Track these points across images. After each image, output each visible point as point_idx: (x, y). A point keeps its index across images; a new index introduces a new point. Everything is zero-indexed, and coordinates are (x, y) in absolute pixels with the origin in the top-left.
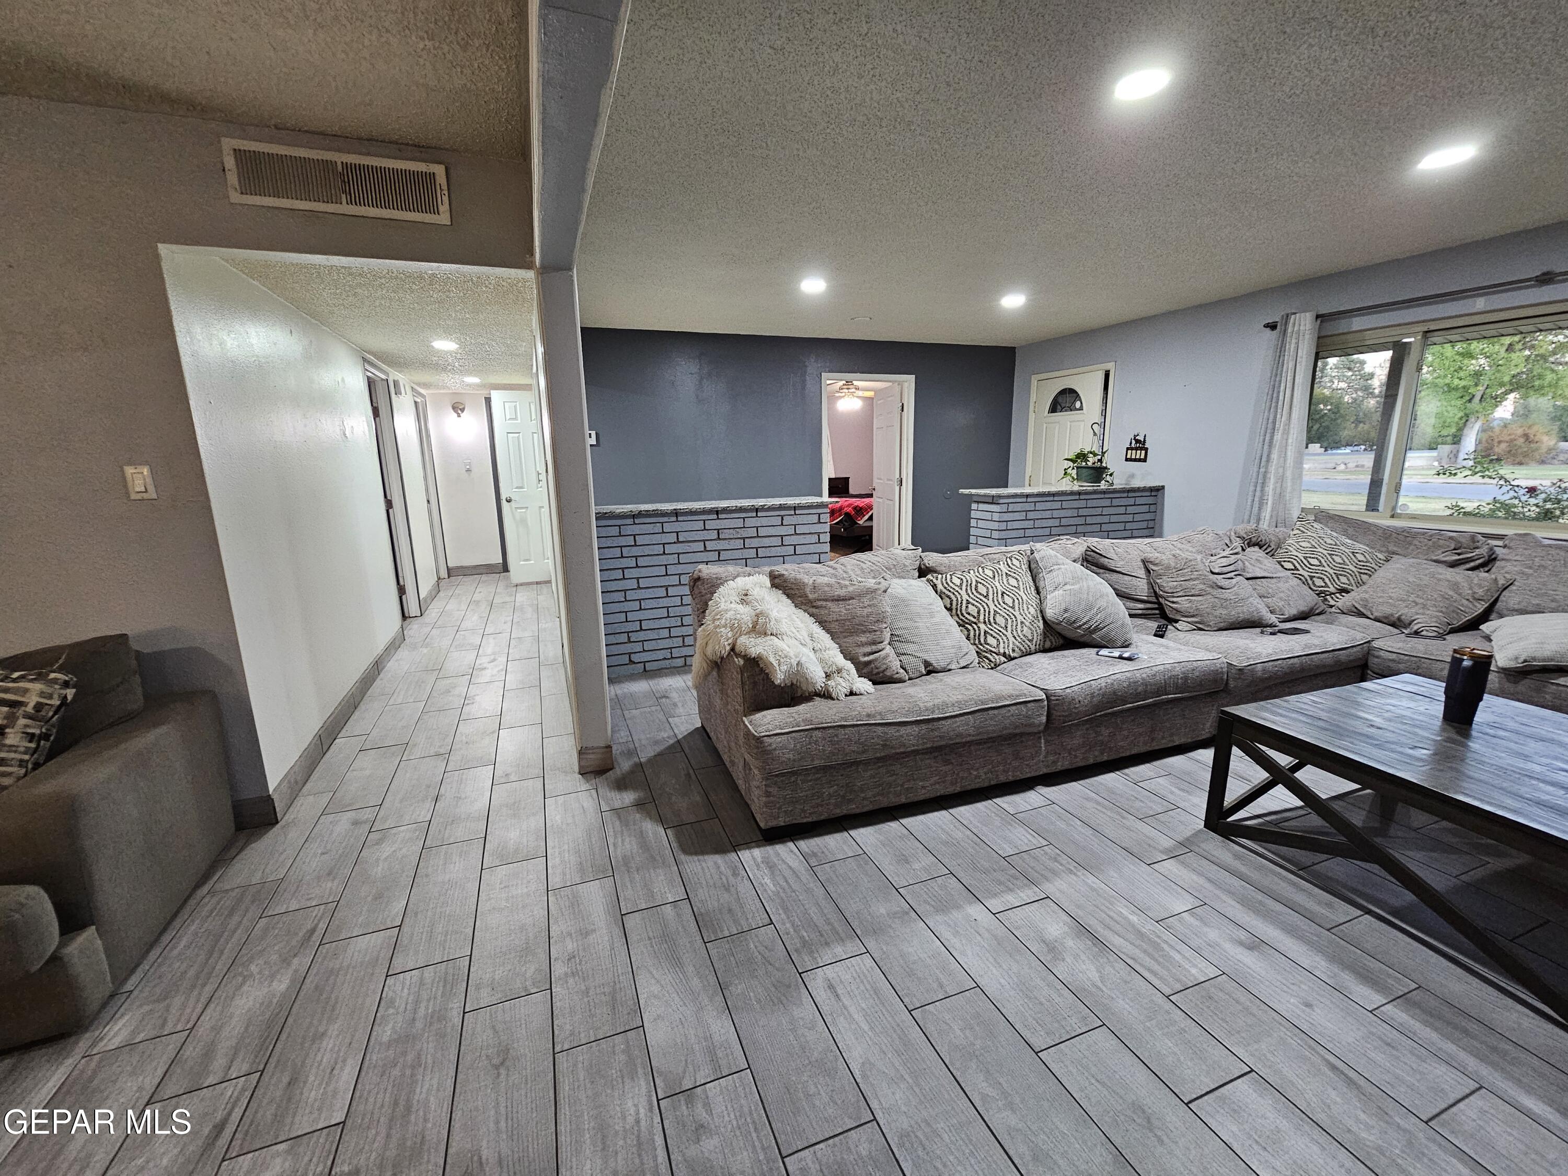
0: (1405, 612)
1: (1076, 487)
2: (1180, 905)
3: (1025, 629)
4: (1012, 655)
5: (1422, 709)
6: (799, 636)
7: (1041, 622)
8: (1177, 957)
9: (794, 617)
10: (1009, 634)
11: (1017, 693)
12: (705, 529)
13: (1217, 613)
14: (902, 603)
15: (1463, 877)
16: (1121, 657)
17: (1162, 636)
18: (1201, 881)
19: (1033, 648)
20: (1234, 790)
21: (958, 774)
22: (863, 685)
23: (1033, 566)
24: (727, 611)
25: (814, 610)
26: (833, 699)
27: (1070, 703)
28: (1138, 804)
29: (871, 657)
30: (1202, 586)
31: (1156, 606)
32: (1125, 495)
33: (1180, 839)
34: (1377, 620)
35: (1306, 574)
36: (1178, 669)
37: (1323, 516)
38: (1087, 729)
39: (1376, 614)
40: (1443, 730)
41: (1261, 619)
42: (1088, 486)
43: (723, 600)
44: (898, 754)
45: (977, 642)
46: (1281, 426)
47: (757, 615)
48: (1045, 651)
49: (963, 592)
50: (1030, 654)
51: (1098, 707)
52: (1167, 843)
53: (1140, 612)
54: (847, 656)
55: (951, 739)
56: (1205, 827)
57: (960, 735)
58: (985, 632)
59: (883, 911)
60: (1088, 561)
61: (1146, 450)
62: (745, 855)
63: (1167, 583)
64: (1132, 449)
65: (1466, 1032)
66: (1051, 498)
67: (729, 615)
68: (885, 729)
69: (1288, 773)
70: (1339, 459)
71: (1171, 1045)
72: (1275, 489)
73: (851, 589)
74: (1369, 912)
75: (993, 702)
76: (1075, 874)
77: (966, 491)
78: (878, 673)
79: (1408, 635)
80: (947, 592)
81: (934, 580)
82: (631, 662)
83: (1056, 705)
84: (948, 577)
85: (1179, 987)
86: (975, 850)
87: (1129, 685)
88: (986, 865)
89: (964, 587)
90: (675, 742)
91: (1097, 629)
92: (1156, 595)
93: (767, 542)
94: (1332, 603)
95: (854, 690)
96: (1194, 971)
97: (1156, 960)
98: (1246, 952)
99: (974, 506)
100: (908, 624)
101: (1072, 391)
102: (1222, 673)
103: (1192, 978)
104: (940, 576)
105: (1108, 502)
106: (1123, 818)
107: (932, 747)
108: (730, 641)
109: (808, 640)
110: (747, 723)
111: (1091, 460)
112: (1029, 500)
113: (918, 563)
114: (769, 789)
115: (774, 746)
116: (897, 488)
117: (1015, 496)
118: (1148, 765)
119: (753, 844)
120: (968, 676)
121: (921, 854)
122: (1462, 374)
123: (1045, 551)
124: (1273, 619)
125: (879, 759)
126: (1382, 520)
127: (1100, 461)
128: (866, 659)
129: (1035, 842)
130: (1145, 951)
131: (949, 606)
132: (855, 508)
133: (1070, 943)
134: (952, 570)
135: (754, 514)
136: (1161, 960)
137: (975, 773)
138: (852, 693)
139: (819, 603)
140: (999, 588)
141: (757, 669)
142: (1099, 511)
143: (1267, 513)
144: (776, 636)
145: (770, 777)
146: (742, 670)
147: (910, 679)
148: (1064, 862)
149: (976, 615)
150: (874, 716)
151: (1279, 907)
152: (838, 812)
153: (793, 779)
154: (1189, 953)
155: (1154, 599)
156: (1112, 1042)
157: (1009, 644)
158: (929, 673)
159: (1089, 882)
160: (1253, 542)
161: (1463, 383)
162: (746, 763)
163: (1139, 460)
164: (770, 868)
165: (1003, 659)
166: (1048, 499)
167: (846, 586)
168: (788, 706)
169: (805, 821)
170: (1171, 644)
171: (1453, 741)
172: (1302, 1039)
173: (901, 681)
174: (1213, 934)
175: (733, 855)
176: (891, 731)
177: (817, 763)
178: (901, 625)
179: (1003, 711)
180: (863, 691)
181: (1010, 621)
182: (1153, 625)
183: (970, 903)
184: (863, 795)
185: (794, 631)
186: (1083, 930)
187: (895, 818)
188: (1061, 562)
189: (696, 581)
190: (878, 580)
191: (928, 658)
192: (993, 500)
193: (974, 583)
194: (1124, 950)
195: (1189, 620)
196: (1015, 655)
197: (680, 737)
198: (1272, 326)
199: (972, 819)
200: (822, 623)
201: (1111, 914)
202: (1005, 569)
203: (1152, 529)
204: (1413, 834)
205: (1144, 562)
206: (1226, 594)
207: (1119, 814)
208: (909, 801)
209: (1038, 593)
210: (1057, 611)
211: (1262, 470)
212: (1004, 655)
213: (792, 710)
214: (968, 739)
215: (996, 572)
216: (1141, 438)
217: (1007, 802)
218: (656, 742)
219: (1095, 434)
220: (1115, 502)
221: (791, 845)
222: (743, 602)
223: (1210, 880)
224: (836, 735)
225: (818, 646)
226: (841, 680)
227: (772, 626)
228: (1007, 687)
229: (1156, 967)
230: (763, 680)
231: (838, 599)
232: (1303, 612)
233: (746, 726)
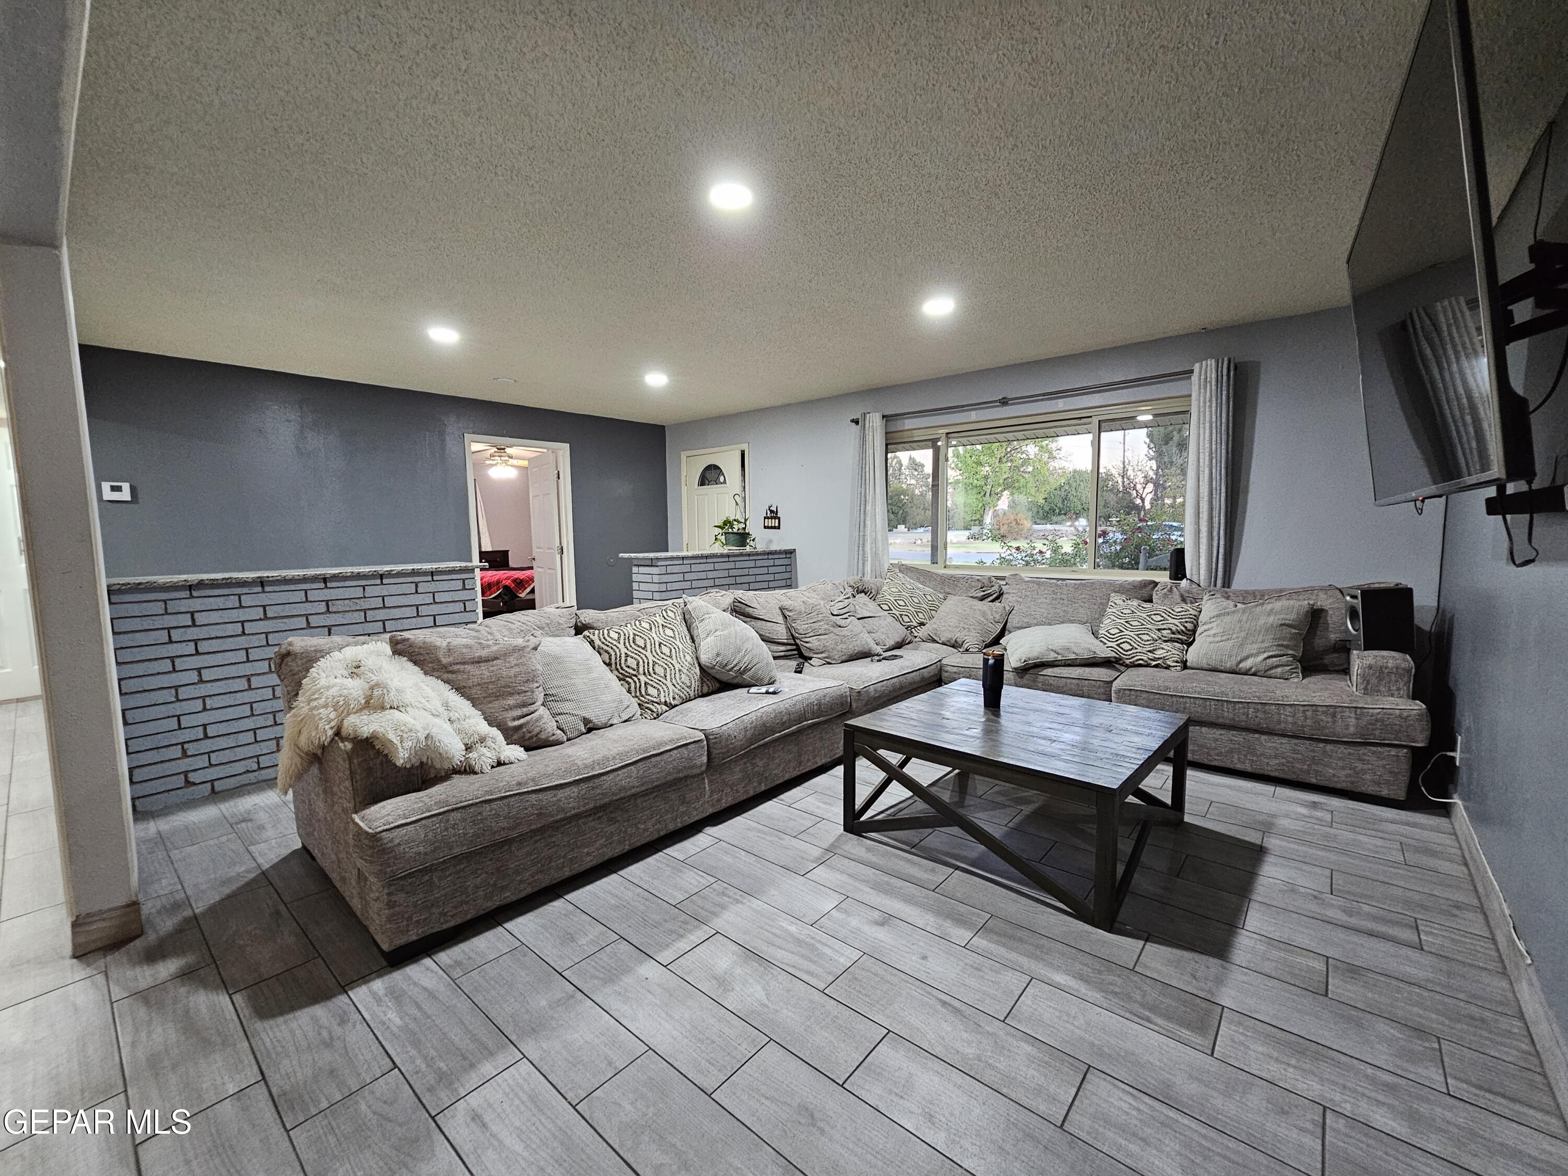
0: (959, 636)
1: (725, 550)
2: (828, 903)
3: (683, 676)
4: (673, 703)
5: (972, 701)
6: (428, 706)
7: (698, 668)
8: (828, 951)
9: (423, 685)
10: (668, 683)
11: (678, 737)
12: (307, 601)
13: (839, 648)
14: (555, 661)
15: (1011, 825)
16: (767, 693)
17: (800, 672)
18: (844, 878)
19: (692, 694)
20: (862, 794)
21: (626, 832)
22: (515, 752)
23: (687, 617)
24: (328, 688)
25: (450, 676)
26: (475, 773)
27: (727, 740)
28: (791, 824)
29: (522, 721)
30: (826, 626)
31: (794, 647)
32: (766, 557)
33: (826, 846)
34: (943, 644)
35: (897, 613)
36: (813, 698)
37: (906, 569)
38: (745, 763)
39: (943, 639)
40: (985, 713)
41: (870, 650)
42: (735, 549)
43: (324, 675)
44: (557, 821)
45: (638, 694)
46: (870, 498)
47: (372, 688)
48: (703, 695)
49: (621, 646)
50: (690, 700)
51: (751, 741)
52: (816, 852)
53: (782, 654)
54: (491, 721)
55: (614, 794)
56: (846, 829)
57: (623, 789)
58: (646, 683)
59: (544, 1003)
60: (736, 612)
61: (779, 518)
62: (360, 994)
63: (801, 626)
64: (768, 518)
65: (1021, 940)
66: (705, 561)
67: (333, 691)
68: (540, 796)
69: (899, 770)
70: (917, 536)
71: (827, 1035)
72: (872, 548)
73: (495, 648)
74: (957, 868)
75: (654, 749)
76: (741, 902)
77: (626, 555)
78: (531, 738)
79: (962, 653)
80: (605, 647)
81: (591, 636)
82: (188, 783)
83: (716, 743)
84: (606, 632)
85: (831, 979)
86: (646, 906)
87: (776, 716)
88: (657, 917)
89: (622, 641)
90: (260, 874)
91: (746, 670)
92: (794, 638)
93: (397, 613)
94: (916, 634)
95: (502, 758)
96: (842, 960)
97: (811, 961)
98: (879, 928)
99: (635, 569)
100: (563, 682)
101: (716, 467)
102: (846, 696)
103: (841, 967)
104: (597, 632)
105: (752, 564)
106: (781, 839)
107: (595, 808)
108: (333, 724)
109: (441, 709)
110: (357, 820)
111: (736, 526)
112: (685, 562)
113: (574, 621)
114: (394, 898)
115: (397, 841)
116: (558, 557)
117: (672, 558)
118: (798, 788)
119: (373, 975)
120: (630, 727)
121: (588, 927)
122: (978, 476)
123: (697, 603)
124: (878, 649)
125: (534, 832)
126: (939, 570)
127: (744, 529)
128: (517, 723)
129: (704, 881)
130: (803, 956)
131: (608, 661)
132: (515, 581)
133: (738, 971)
134: (610, 625)
135: (378, 582)
136: (816, 959)
137: (643, 826)
138: (500, 764)
139: (456, 667)
140: (656, 639)
141: (372, 753)
142: (746, 572)
143: (868, 568)
144: (397, 708)
145: (394, 882)
146: (350, 756)
147: (568, 740)
148: (731, 894)
149: (635, 667)
150: (526, 783)
151: (900, 883)
152: (491, 905)
153: (427, 878)
154: (837, 945)
155: (792, 641)
156: (778, 1054)
157: (669, 692)
158: (589, 730)
159: (754, 906)
160: (862, 591)
161: (979, 483)
162: (360, 876)
163: (774, 528)
164: (396, 998)
165: (665, 708)
166: (702, 561)
167: (489, 646)
168: (419, 790)
169: (445, 927)
170: (807, 677)
171: (992, 721)
172: (922, 989)
173: (558, 743)
174: (854, 922)
175: (343, 998)
176: (548, 796)
177: (457, 851)
178: (556, 683)
179: (665, 756)
180: (513, 759)
181: (668, 670)
182: (793, 664)
183: (641, 963)
184: (519, 878)
185: (423, 701)
186: (751, 954)
187: (559, 896)
188: (711, 611)
189: (285, 656)
190: (527, 638)
191: (587, 715)
192: (652, 563)
193: (632, 636)
194: (786, 961)
195: (820, 656)
196: (676, 702)
197: (266, 866)
198: (856, 422)
199: (642, 875)
200: (461, 690)
201: (774, 930)
202: (661, 621)
203: (790, 583)
204: (980, 800)
205: (781, 609)
206: (844, 632)
207: (777, 836)
208: (575, 872)
209: (693, 641)
210: (710, 656)
211: (862, 534)
212: (666, 704)
213: (421, 794)
214: (633, 791)
215: (652, 625)
216: (774, 509)
217: (676, 851)
218: (229, 881)
219: (737, 504)
220: (759, 563)
221: (427, 961)
222: (353, 675)
223: (850, 875)
224: (480, 813)
225: (455, 716)
226: (485, 750)
227: (392, 698)
228: (668, 732)
229: (812, 967)
230: (381, 764)
231: (479, 661)
232: (898, 643)
233: (356, 824)
